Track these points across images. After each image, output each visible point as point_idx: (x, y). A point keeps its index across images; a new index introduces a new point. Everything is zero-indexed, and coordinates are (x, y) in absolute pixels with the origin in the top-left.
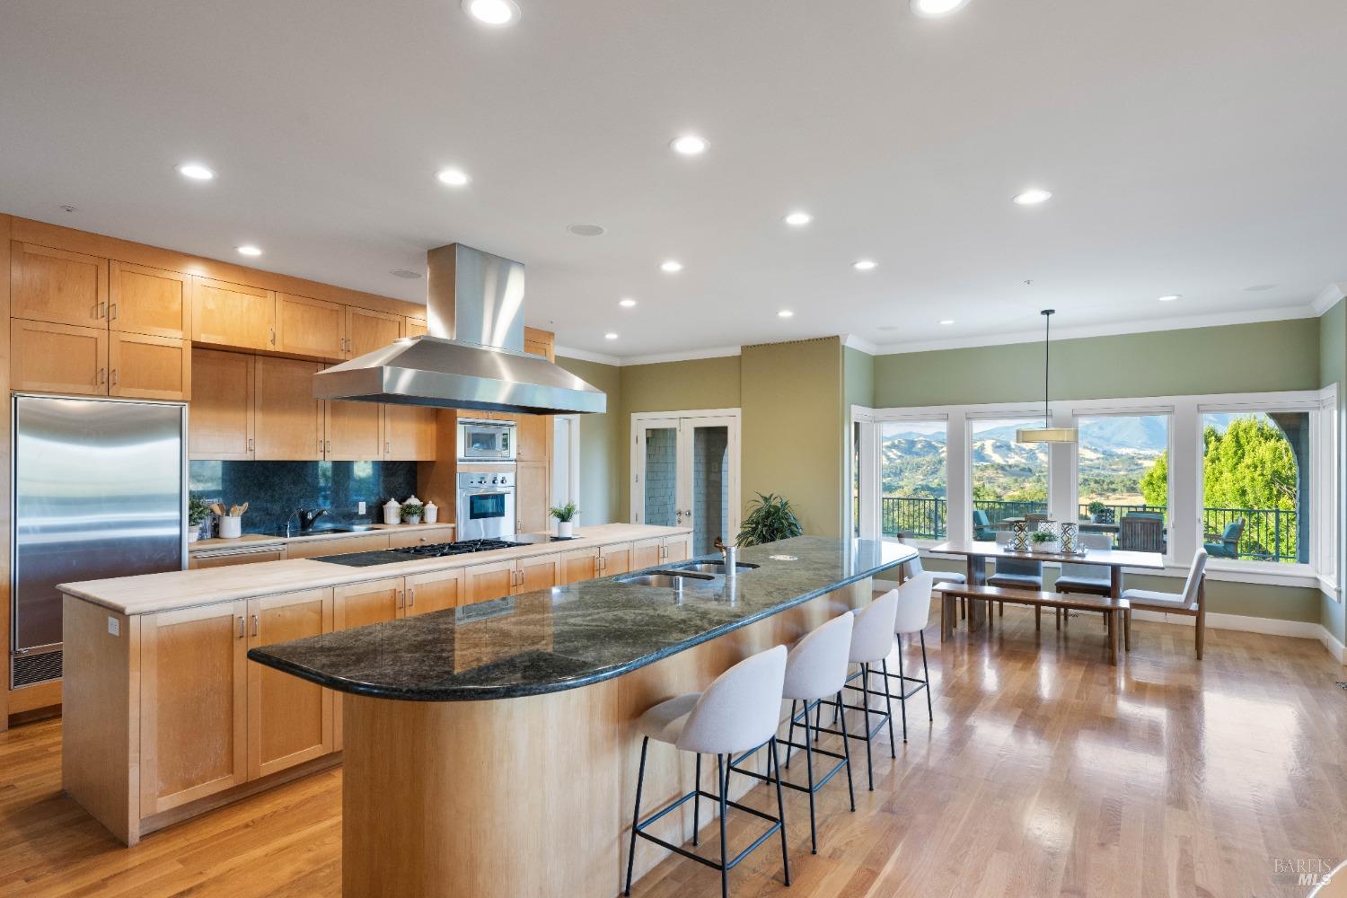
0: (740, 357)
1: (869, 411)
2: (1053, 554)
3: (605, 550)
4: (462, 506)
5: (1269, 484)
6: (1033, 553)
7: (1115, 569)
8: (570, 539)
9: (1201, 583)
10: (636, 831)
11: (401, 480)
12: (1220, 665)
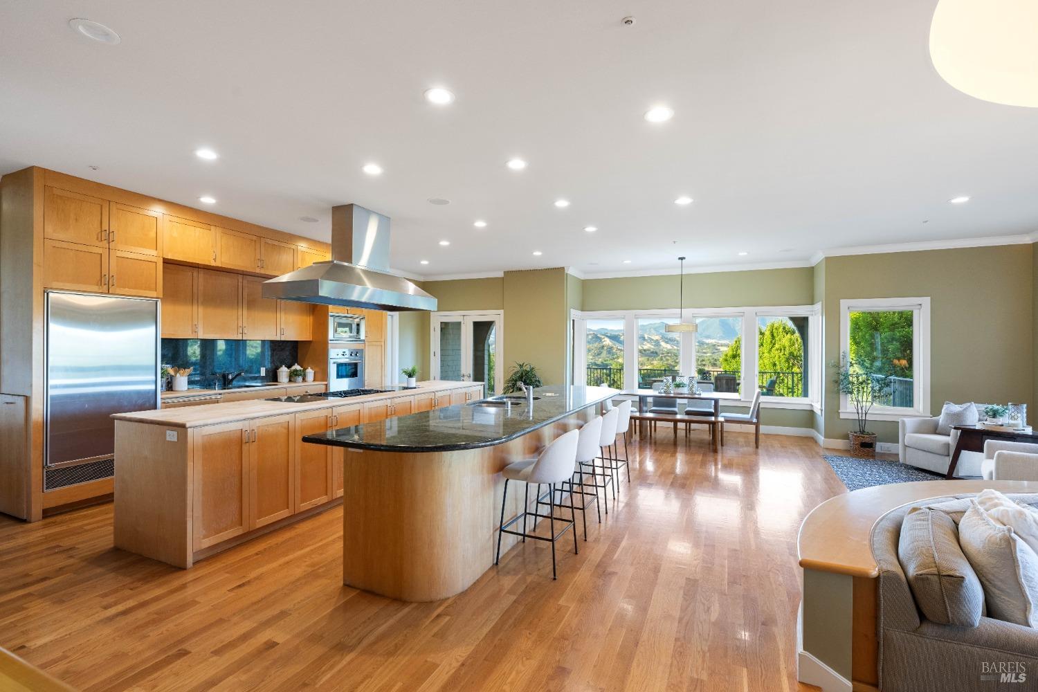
0: (503, 278)
1: (579, 313)
2: (684, 394)
3: (439, 394)
4: (333, 370)
5: (787, 360)
6: (674, 394)
7: (716, 401)
8: (415, 388)
9: (758, 410)
10: (501, 530)
11: (288, 353)
12: (767, 450)
